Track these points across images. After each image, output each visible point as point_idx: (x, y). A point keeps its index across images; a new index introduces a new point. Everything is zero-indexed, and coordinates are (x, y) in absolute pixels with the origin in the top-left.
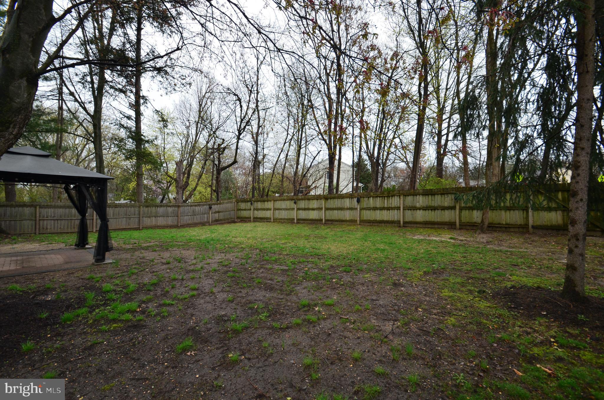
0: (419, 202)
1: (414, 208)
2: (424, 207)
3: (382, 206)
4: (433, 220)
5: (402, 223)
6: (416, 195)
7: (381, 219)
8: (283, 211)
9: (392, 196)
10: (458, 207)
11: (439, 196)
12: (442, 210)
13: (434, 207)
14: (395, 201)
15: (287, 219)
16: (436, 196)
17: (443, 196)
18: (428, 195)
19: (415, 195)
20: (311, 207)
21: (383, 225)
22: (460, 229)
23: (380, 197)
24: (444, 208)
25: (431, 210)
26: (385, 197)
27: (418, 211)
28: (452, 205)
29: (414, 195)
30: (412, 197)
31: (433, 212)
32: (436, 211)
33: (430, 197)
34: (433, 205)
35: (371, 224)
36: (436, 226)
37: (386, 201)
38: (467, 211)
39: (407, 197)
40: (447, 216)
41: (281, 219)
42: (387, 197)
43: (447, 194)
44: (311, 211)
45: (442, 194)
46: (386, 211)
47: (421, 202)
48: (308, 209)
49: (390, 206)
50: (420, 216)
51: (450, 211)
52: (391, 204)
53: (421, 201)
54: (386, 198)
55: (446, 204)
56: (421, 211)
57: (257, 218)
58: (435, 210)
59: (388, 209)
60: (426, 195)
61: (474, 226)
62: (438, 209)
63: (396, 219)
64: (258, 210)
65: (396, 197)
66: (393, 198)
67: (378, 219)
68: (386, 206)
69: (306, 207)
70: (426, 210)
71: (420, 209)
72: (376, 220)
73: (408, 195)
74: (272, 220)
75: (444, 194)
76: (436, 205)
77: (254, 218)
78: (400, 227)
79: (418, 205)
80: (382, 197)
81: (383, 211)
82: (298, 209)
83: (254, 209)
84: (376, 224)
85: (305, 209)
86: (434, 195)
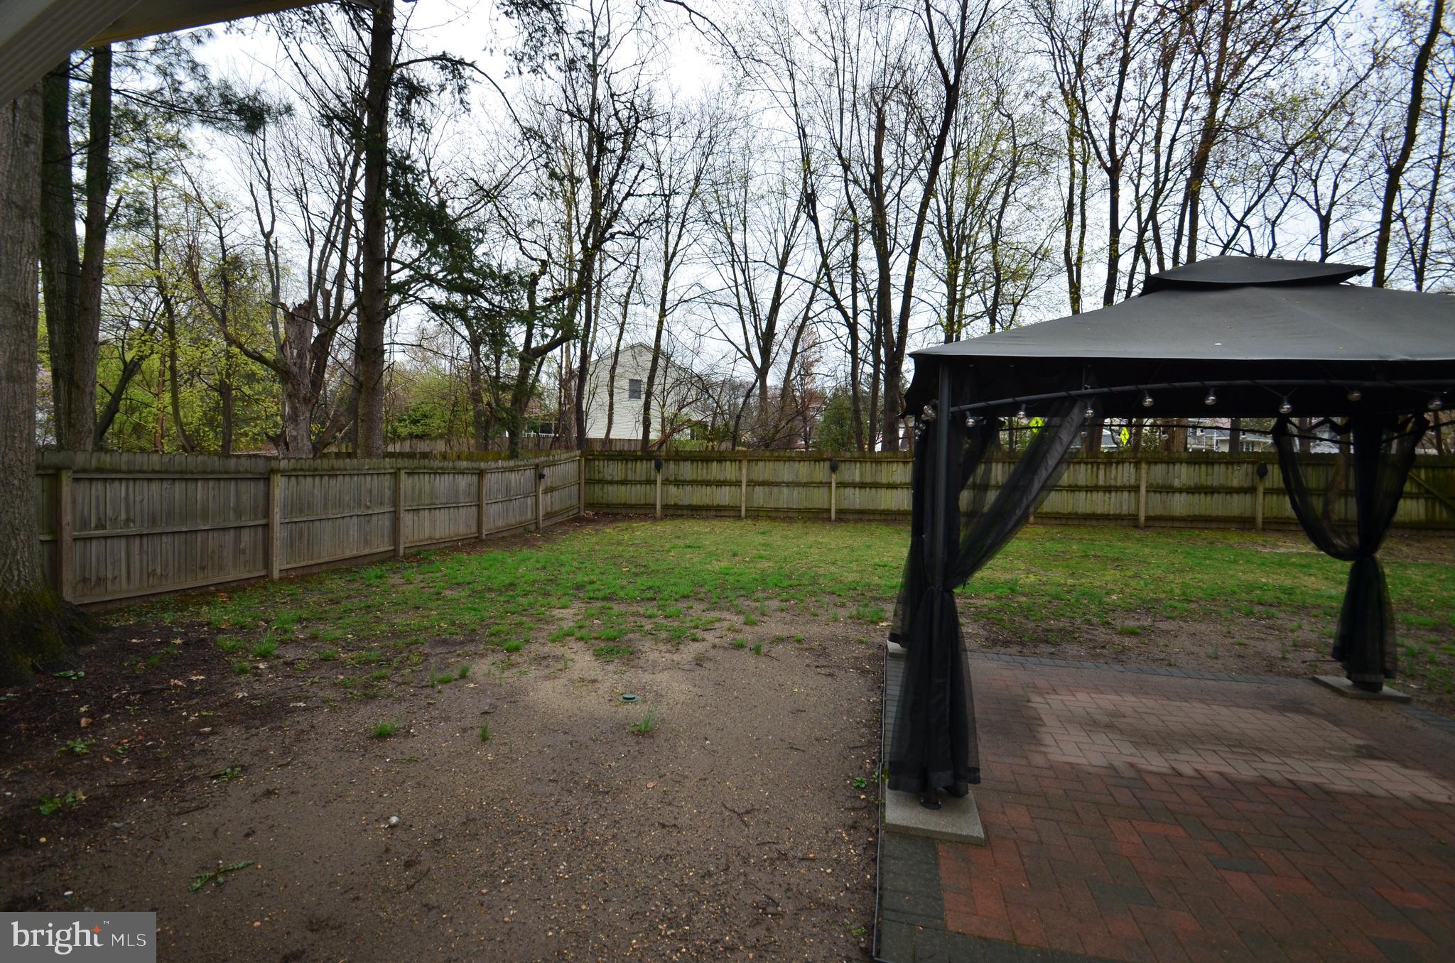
0: (1179, 477)
1: (1168, 489)
2: (1189, 488)
3: (1091, 482)
4: (1208, 513)
5: (1142, 518)
6: (1174, 463)
7: (1089, 511)
8: (785, 490)
9: (1117, 463)
10: (1261, 490)
11: (1223, 467)
12: (1227, 493)
13: (1211, 487)
14: (1125, 474)
15: (799, 511)
16: (1216, 467)
17: (1230, 467)
18: (1200, 464)
19: (1171, 461)
20: (884, 481)
21: (1094, 523)
22: (1264, 530)
23: (1086, 463)
24: (1230, 491)
25: (1206, 493)
26: (1098, 464)
27: (1177, 496)
28: (1247, 484)
29: (1168, 463)
30: (1164, 466)
31: (1209, 498)
32: (1216, 496)
33: (1204, 468)
34: (1209, 483)
35: (1064, 521)
36: (1214, 525)
37: (1102, 473)
38: (1275, 497)
39: (1153, 467)
40: (1236, 505)
41: (777, 510)
42: (1105, 463)
43: (1239, 463)
44: (883, 491)
45: (1227, 463)
46: (1101, 494)
47: (1183, 477)
48: (876, 485)
49: (1113, 483)
50: (1180, 505)
51: (1242, 495)
52: (1116, 478)
53: (1183, 475)
54: (1102, 467)
55: (1235, 483)
56: (1184, 495)
57: (677, 507)
58: (1212, 493)
59: (1108, 489)
60: (1195, 463)
61: (1285, 523)
62: (1219, 493)
63: (1125, 511)
64: (678, 483)
65: (1127, 465)
66: (1120, 467)
67: (1081, 510)
68: (1101, 483)
69: (868, 480)
70: (1193, 493)
71: (1180, 491)
72: (1076, 514)
73: (1156, 463)
74: (743, 513)
75: (1232, 463)
76: (1216, 483)
77: (665, 507)
78: (1137, 527)
79: (1177, 483)
80: (1092, 463)
81: (1095, 494)
82: (841, 485)
83: (666, 482)
84: (1076, 522)
85: (862, 486)
86: (1212, 464)
